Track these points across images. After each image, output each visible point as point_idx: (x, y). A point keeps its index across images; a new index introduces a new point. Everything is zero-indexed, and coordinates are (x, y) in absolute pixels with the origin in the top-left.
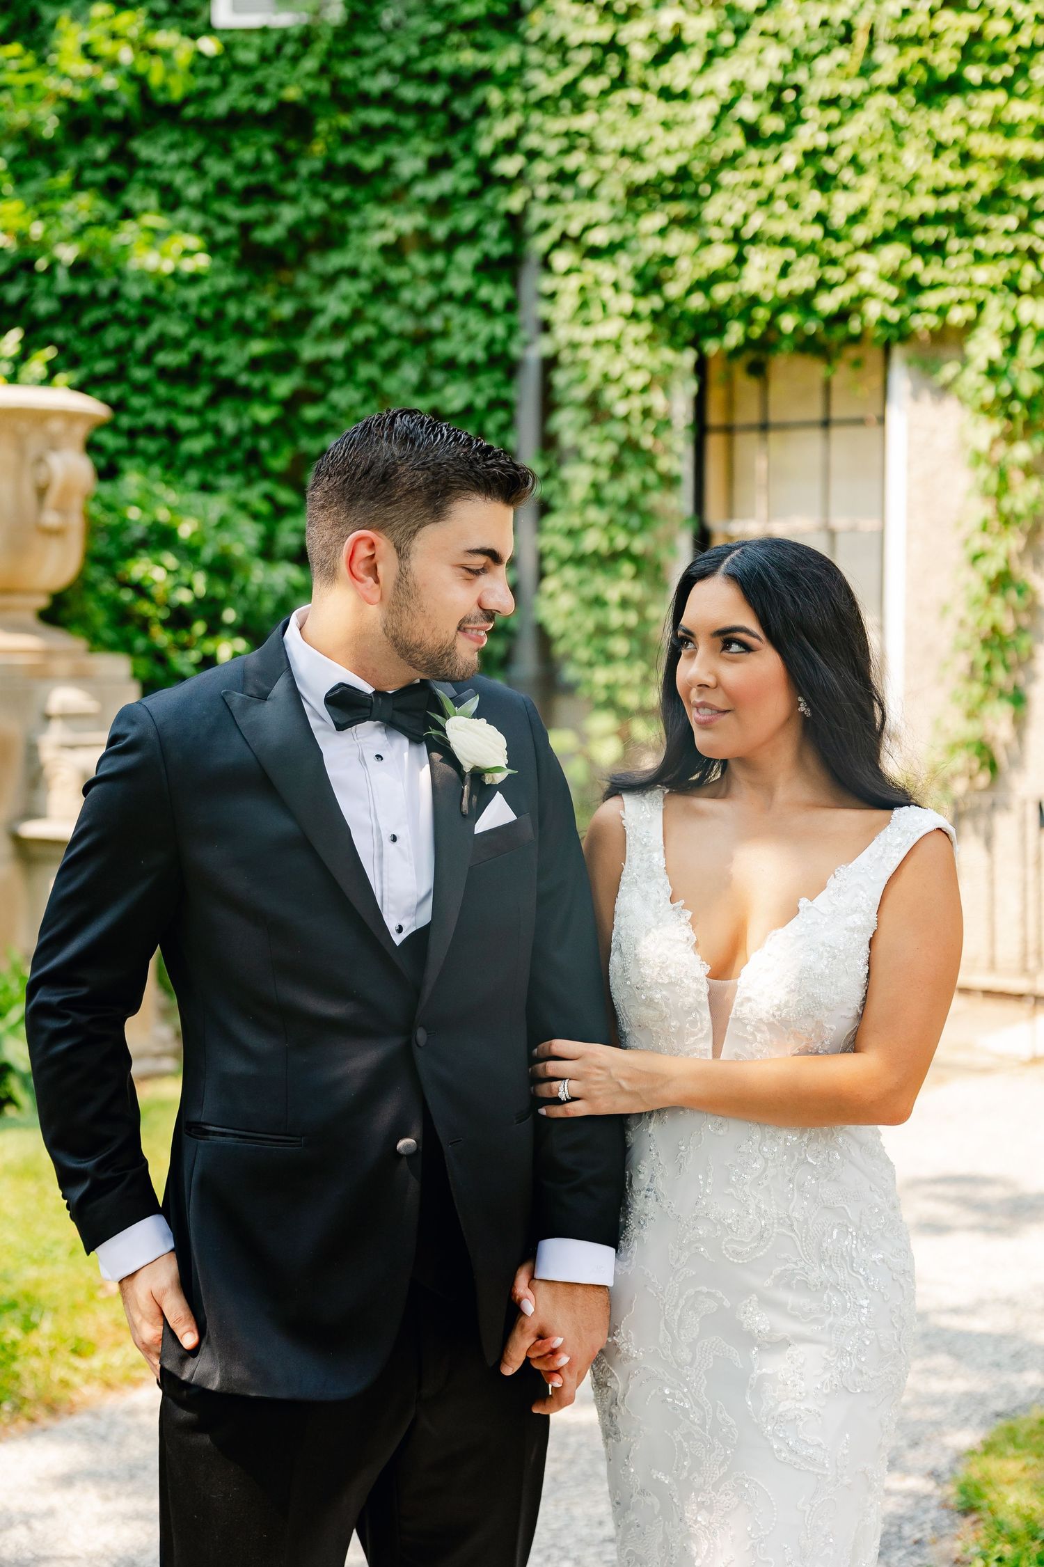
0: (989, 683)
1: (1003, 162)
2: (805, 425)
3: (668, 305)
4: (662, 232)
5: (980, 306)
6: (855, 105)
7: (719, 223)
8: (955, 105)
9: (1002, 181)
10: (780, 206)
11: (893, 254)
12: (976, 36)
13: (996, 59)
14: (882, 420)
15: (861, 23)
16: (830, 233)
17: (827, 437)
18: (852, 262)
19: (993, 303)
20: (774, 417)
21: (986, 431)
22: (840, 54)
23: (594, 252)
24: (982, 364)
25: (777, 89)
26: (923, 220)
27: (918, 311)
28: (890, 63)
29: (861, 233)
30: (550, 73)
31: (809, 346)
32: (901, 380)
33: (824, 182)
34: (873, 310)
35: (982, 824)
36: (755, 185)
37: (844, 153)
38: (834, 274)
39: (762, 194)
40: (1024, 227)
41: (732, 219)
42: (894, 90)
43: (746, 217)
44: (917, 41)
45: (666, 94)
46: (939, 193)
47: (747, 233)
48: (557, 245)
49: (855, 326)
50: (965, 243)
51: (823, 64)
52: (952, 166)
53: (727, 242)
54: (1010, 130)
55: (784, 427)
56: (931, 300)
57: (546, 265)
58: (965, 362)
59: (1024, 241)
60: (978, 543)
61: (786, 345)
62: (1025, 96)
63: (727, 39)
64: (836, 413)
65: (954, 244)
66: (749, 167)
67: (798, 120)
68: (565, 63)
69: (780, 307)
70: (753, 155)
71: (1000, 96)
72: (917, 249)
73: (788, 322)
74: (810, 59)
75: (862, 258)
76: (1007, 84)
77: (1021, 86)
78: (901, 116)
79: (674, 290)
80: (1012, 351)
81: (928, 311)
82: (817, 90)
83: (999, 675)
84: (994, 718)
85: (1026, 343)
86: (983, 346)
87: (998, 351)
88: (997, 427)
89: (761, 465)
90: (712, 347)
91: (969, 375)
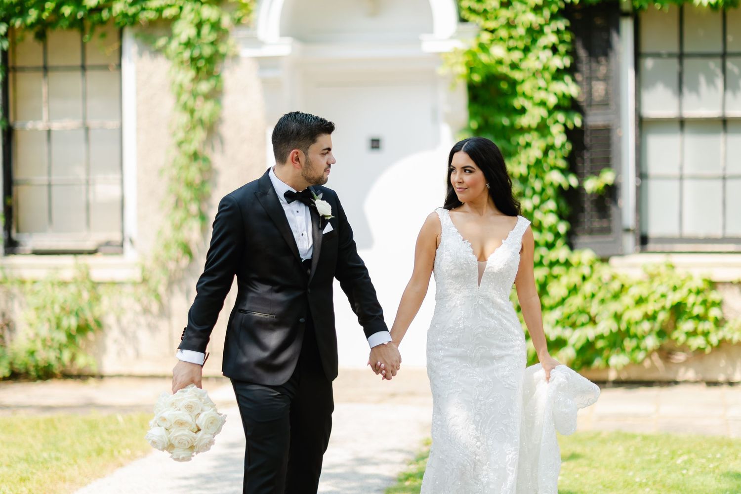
0: (187, 211)
2: (69, 68)
5: (181, 8)
14: (120, 66)
17: (84, 75)
19: (188, 7)
20: (50, 64)
21: (186, 75)
24: (184, 38)
27: (143, 9)
31: (77, 24)
32: (130, 46)
34: (118, 8)
49: (105, 14)
55: (57, 69)
56: (153, 4)
58: (171, 36)
60: (181, 135)
61: (64, 24)
64: (89, 62)
69: (61, 3)
73: (67, 10)
80: (199, 32)
84: (191, 229)
85: (206, 29)
86: (184, 30)
87: (191, 32)
88: (192, 73)
89: (44, 90)
90: (18, 23)
91: (174, 45)
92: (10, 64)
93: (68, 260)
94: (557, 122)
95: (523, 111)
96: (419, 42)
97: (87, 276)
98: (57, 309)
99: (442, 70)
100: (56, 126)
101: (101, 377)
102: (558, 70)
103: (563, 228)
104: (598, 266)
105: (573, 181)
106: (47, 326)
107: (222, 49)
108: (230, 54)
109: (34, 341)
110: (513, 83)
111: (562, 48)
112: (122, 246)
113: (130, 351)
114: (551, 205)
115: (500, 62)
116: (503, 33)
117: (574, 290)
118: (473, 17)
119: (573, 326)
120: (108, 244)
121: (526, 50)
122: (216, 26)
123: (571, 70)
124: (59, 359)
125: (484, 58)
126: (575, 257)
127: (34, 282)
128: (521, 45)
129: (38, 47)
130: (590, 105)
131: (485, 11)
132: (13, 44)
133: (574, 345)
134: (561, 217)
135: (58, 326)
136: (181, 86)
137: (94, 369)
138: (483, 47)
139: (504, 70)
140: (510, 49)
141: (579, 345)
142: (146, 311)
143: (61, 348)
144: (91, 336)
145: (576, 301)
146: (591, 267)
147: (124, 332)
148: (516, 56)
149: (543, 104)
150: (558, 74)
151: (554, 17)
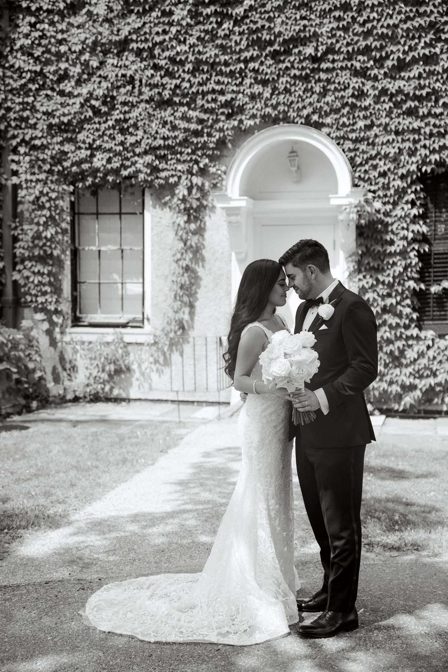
0: (182, 301)
1: (186, 130)
2: (113, 214)
3: (64, 169)
4: (61, 143)
5: (180, 178)
6: (133, 106)
7: (84, 142)
8: (169, 110)
9: (186, 137)
10: (106, 138)
11: (149, 158)
12: (177, 87)
13: (184, 96)
14: (142, 213)
15: (137, 77)
16: (125, 149)
17: (121, 218)
18: (133, 160)
19: (184, 177)
20: (100, 211)
21: (182, 219)
22: (129, 88)
23: (34, 148)
24: (181, 196)
25: (105, 96)
26: (159, 148)
27: (157, 178)
28: (147, 93)
29: (137, 150)
30: (15, 81)
31: (116, 186)
32: (149, 201)
33: (123, 131)
34: (141, 176)
35: (179, 347)
36: (98, 130)
37: (131, 122)
38: (128, 163)
39: (101, 133)
40: (193, 152)
41: (90, 140)
42: (147, 102)
43: (94, 140)
44: (156, 86)
45: (62, 93)
46: (164, 139)
47: (95, 146)
48: (19, 144)
49: (133, 180)
50: (173, 156)
51: (123, 90)
52: (168, 129)
53: (86, 149)
54: (189, 120)
55: (104, 214)
56: (163, 174)
57: (15, 151)
58: (173, 195)
59: (194, 157)
60: (179, 256)
61: (109, 186)
62: (194, 109)
63: (85, 76)
64: (123, 211)
65: (170, 157)
66: (95, 123)
67: (113, 108)
68: (21, 77)
69: (107, 173)
70: (97, 120)
71: (186, 108)
72: (158, 157)
73: (110, 178)
74: (118, 87)
75: (136, 158)
76: (188, 104)
77: (193, 106)
78: (151, 111)
79: (66, 164)
80: (190, 192)
81: (161, 178)
82: (121, 99)
83: (186, 299)
84: (184, 313)
85: (194, 191)
86: (181, 191)
87: (186, 193)
88: (186, 218)
89: (97, 226)
90: (80, 185)
91: (175, 199)
92: (76, 211)
93: (110, 330)
94: (414, 249)
95: (392, 243)
96: (329, 199)
97: (122, 339)
98: (103, 359)
99: (341, 217)
100: (103, 249)
101: (128, 400)
102: (415, 216)
103: (415, 316)
104: (437, 340)
105: (423, 286)
106: (97, 370)
107: (205, 203)
108: (210, 205)
109: (89, 378)
110: (387, 225)
111: (418, 203)
112: (143, 322)
113: (146, 386)
114: (408, 301)
115: (378, 211)
116: (381, 193)
117: (421, 355)
118: (361, 183)
119: (421, 377)
120: (134, 320)
121: (395, 204)
122: (201, 189)
123: (423, 217)
124: (103, 389)
125: (369, 209)
126: (422, 334)
127: (90, 343)
128: (391, 201)
129: (93, 200)
130: (435, 239)
131: (369, 178)
132: (78, 198)
133: (421, 389)
134: (414, 309)
135: (103, 371)
136: (179, 225)
137: (124, 395)
138: (367, 201)
139: (381, 216)
140: (384, 204)
141: (424, 389)
142: (156, 362)
143: (104, 383)
144: (123, 376)
145: (423, 361)
146: (433, 340)
147: (143, 374)
148: (389, 207)
149: (405, 238)
150: (415, 220)
151: (413, 183)
